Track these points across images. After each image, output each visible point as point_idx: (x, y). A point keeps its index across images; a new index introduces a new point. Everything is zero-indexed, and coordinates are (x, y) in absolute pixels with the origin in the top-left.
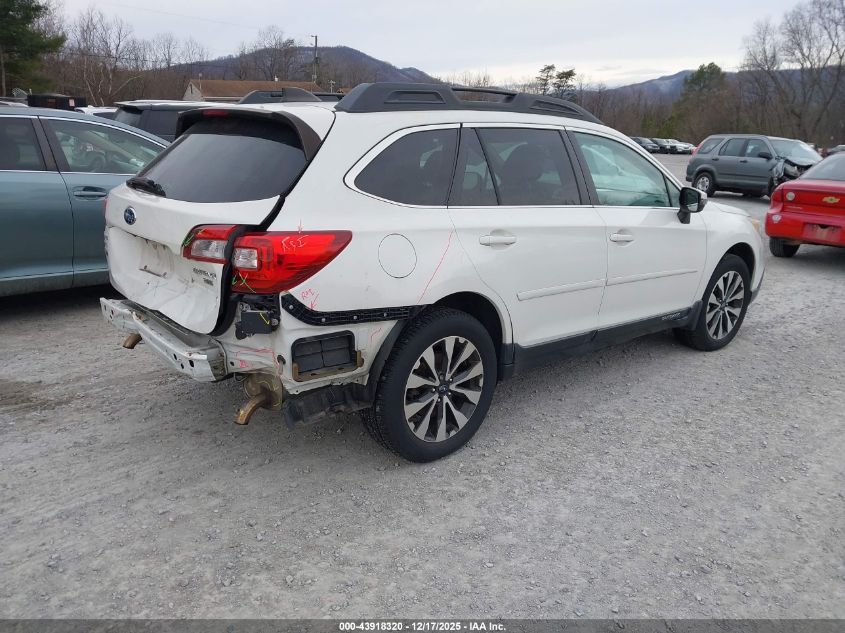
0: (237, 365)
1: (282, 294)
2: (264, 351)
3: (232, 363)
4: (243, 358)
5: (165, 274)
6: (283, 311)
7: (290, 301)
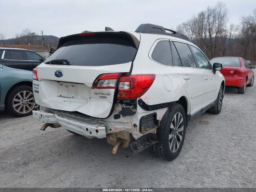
0: (113, 130)
1: (138, 99)
2: (127, 123)
3: (111, 130)
4: (116, 127)
5: (73, 97)
6: (138, 106)
7: (141, 102)
